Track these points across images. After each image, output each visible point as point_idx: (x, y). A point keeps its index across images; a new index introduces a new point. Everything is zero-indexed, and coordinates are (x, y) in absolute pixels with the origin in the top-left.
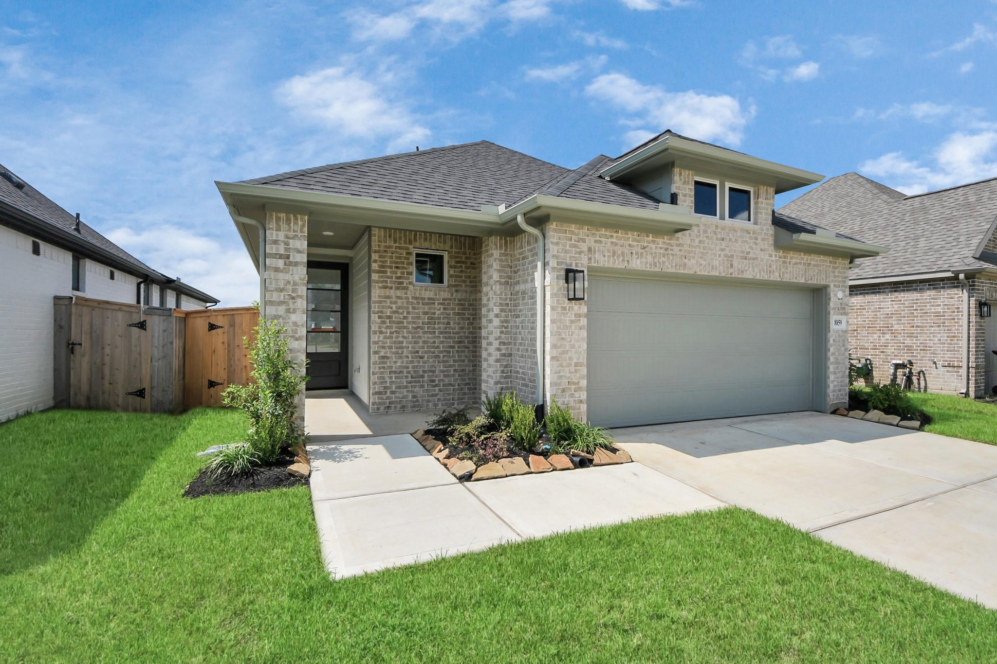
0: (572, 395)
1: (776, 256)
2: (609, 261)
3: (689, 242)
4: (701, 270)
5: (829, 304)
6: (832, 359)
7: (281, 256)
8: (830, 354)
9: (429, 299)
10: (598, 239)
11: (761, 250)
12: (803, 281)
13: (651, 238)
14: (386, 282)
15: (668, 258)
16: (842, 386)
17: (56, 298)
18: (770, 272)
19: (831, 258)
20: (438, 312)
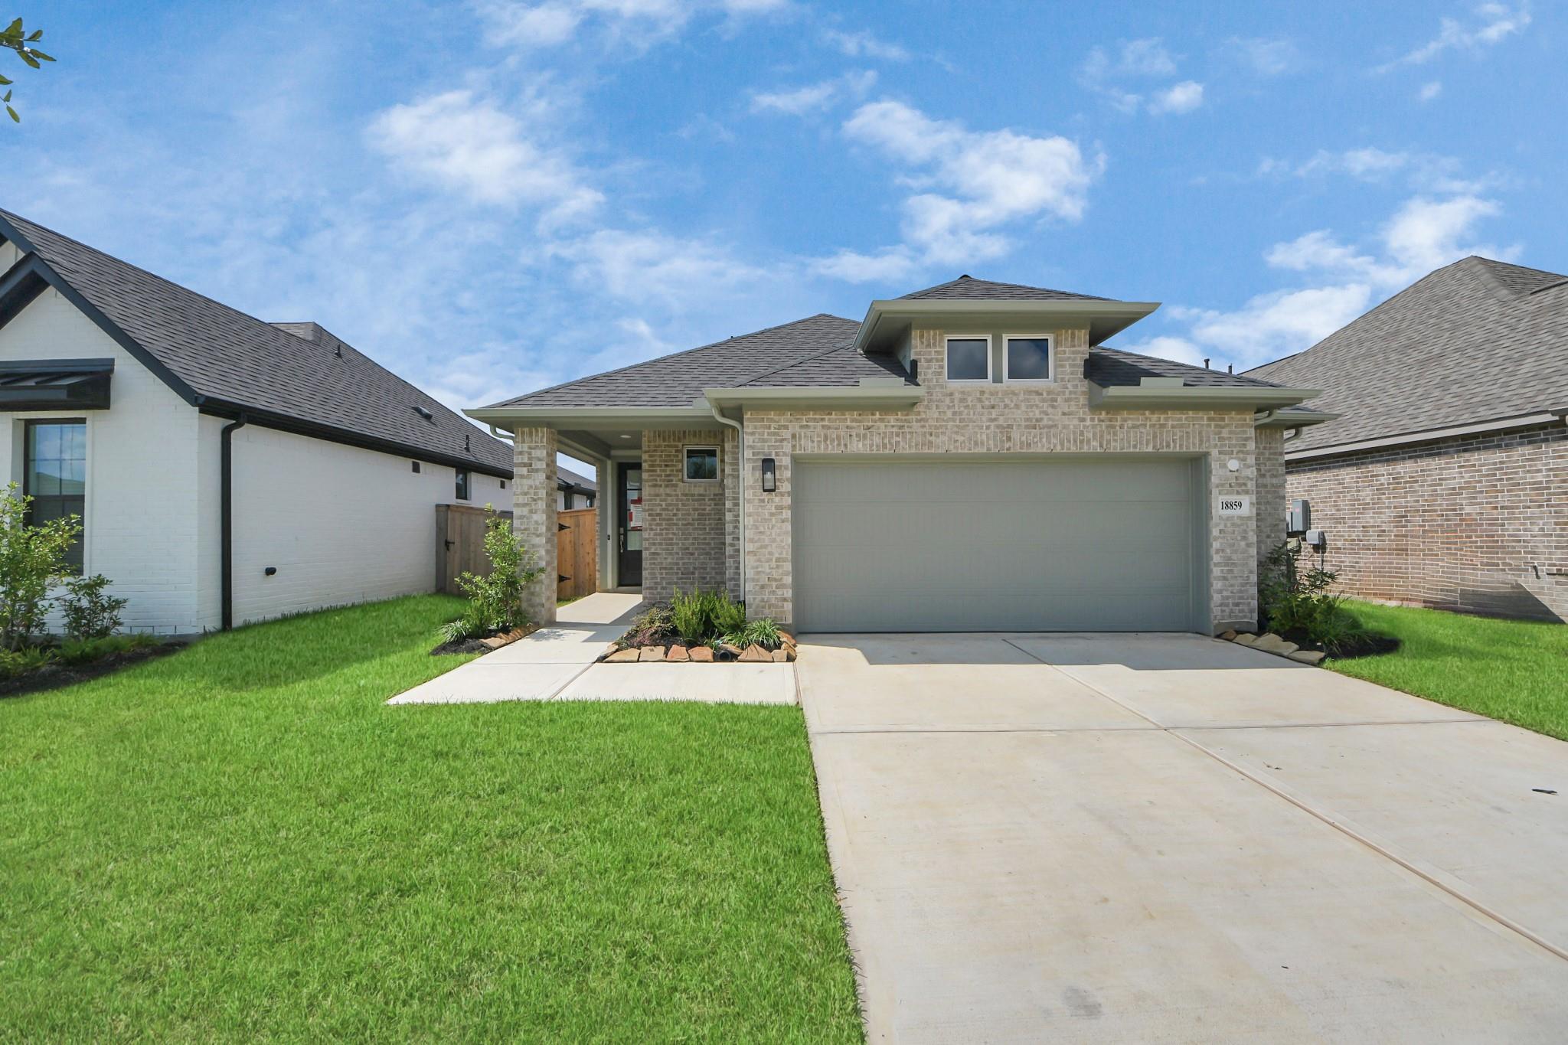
0: (774, 592)
1: (1092, 420)
2: (819, 446)
3: (936, 415)
4: (956, 448)
5: (1210, 479)
6: (1216, 558)
7: (525, 465)
8: (1213, 551)
9: (700, 495)
10: (805, 423)
11: (1064, 414)
12: (1150, 449)
13: (878, 416)
14: (656, 480)
15: (904, 438)
16: (1241, 598)
17: (438, 506)
18: (1082, 442)
19: (1212, 414)
20: (708, 508)
